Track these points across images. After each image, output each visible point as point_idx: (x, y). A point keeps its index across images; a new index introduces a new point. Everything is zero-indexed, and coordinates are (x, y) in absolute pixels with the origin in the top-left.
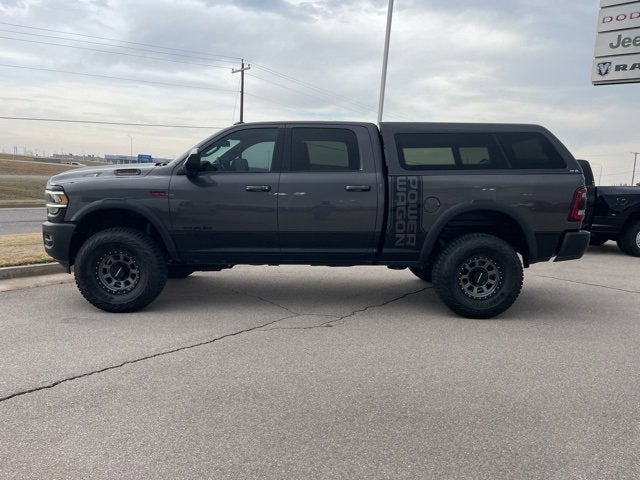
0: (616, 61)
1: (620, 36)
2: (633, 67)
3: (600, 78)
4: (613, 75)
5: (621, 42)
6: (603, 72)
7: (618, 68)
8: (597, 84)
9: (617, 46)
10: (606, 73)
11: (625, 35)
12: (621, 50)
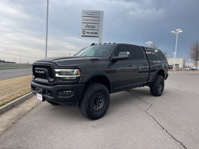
0: (87, 31)
1: (87, 25)
2: (91, 33)
3: (83, 35)
4: (86, 34)
5: (88, 26)
6: (84, 33)
7: (87, 33)
8: (82, 36)
9: (87, 27)
10: (85, 33)
11: (88, 24)
12: (87, 28)
